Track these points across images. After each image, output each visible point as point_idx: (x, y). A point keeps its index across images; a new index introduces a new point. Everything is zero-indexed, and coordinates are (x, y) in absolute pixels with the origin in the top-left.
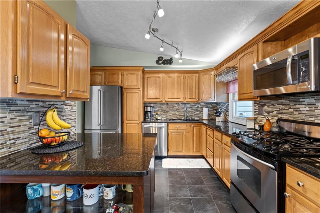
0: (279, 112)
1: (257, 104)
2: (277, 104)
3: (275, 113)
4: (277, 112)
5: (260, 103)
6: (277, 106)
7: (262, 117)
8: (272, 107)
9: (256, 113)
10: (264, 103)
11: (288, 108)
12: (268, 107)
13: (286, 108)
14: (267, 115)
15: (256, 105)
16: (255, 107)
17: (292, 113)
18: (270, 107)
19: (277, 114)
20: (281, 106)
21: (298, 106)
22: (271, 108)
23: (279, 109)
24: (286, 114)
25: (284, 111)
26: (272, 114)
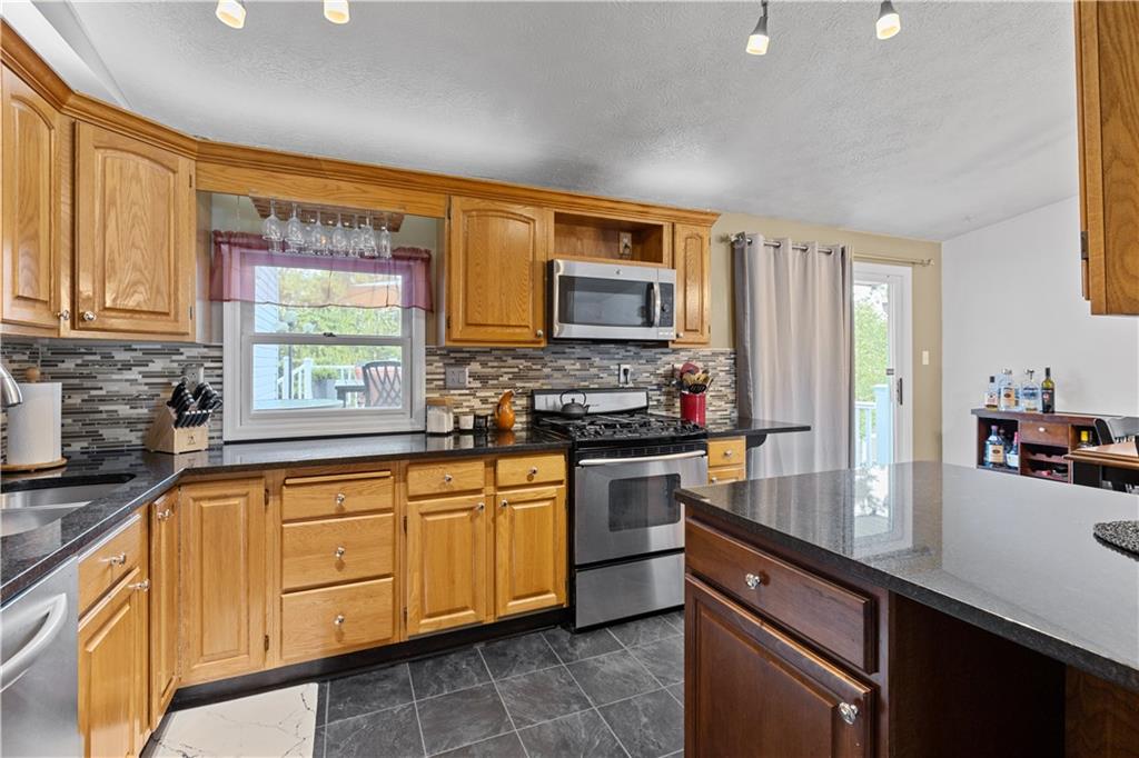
0: (516, 377)
1: (437, 358)
2: (513, 358)
3: (505, 378)
4: (511, 376)
5: (452, 355)
6: (511, 362)
7: (460, 395)
8: (496, 364)
9: (432, 386)
10: (468, 355)
11: (539, 367)
12: (484, 364)
13: (534, 367)
14: (479, 385)
15: (436, 361)
16: (431, 365)
17: (548, 377)
18: (490, 364)
19: (513, 382)
20: (522, 361)
21: (561, 362)
22: (493, 367)
23: (516, 370)
24: (536, 379)
25: (531, 374)
26: (495, 382)
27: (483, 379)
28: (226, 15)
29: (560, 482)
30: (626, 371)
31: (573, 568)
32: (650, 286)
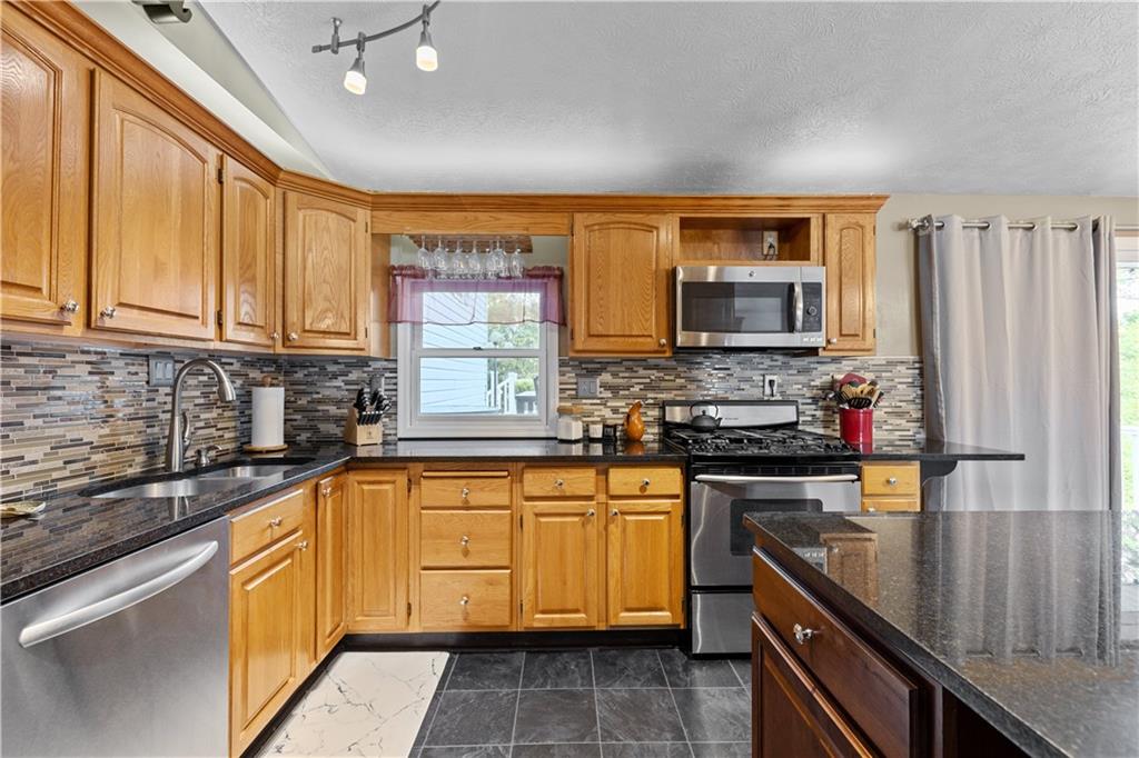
0: (648, 387)
1: (570, 369)
2: (645, 369)
3: (636, 389)
4: (642, 386)
5: (583, 366)
6: (642, 372)
7: (591, 404)
8: (627, 375)
9: (565, 395)
10: (599, 366)
11: (672, 378)
12: (615, 375)
13: (667, 378)
14: (610, 395)
15: (569, 372)
16: (564, 375)
17: (681, 388)
18: (621, 375)
19: (644, 392)
20: (654, 372)
22: (623, 378)
23: (648, 380)
24: (669, 390)
25: (663, 384)
26: (627, 392)
27: (614, 389)
28: (352, 86)
29: (677, 497)
30: (771, 383)
31: (689, 590)
32: (791, 287)
